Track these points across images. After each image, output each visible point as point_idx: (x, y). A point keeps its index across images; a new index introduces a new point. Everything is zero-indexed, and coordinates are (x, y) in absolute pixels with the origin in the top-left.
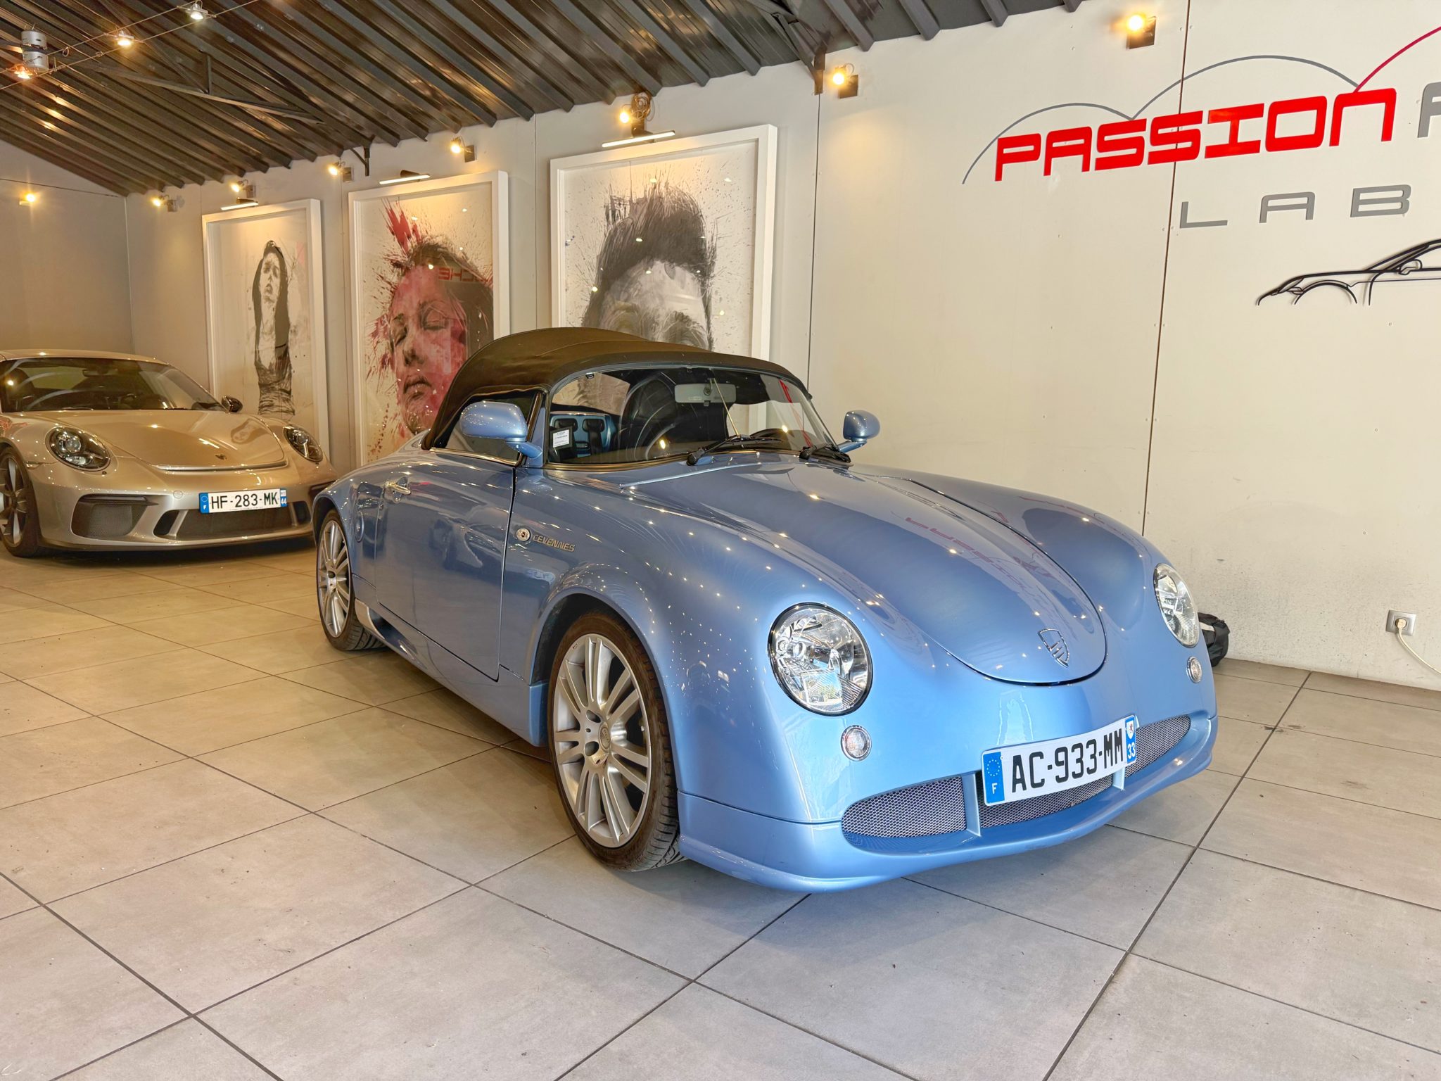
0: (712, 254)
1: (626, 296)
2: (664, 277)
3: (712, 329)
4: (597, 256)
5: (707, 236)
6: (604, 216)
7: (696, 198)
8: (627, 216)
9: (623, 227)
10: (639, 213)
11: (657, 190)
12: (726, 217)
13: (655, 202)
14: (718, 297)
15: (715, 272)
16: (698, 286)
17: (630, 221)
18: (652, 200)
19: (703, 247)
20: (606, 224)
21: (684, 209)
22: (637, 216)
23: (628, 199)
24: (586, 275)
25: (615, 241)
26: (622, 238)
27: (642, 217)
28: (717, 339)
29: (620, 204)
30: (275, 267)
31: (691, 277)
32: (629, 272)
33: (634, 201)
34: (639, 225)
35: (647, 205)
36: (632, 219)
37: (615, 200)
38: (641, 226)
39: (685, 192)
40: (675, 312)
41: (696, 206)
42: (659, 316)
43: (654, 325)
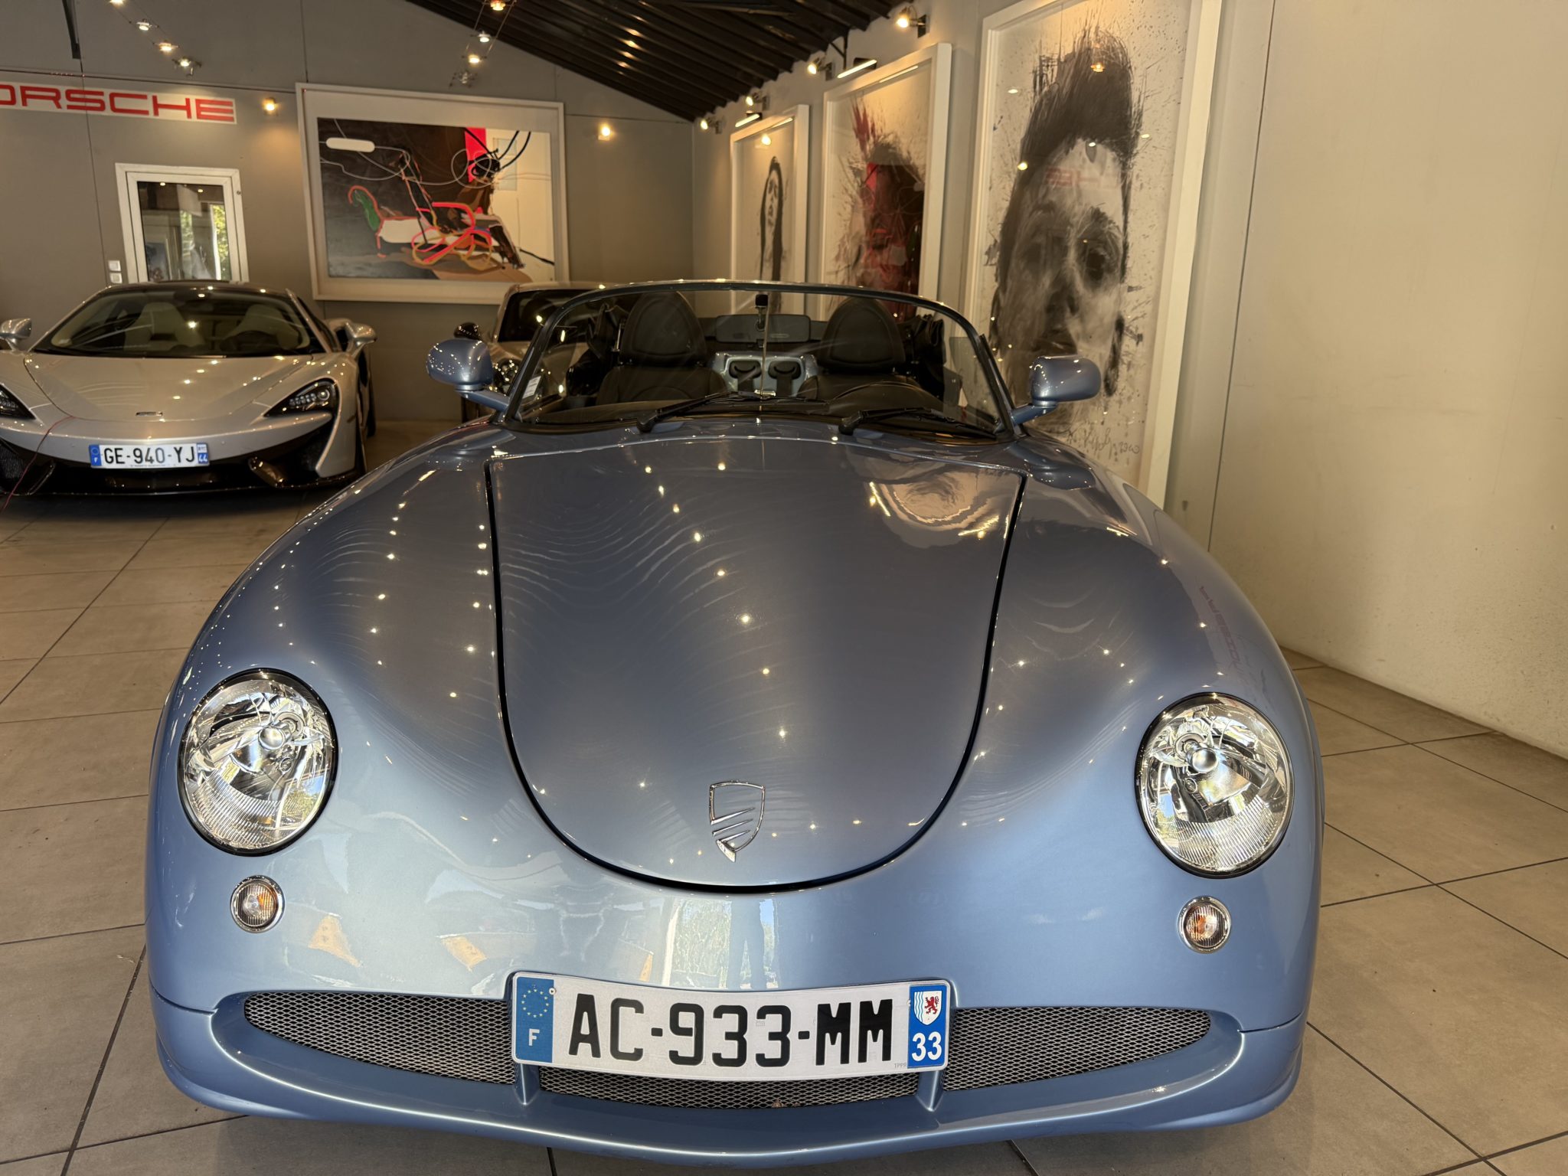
0: (1137, 122)
1: (1044, 191)
2: (1084, 159)
3: (1129, 229)
4: (1022, 140)
5: (1135, 96)
6: (1032, 84)
7: (1126, 43)
8: (1054, 81)
9: (1049, 97)
10: (1065, 75)
11: (1086, 39)
12: (1156, 66)
13: (1082, 56)
14: (1139, 184)
15: (1138, 148)
16: (1119, 170)
17: (1056, 87)
18: (1080, 54)
19: (1129, 113)
20: (1033, 95)
21: (1112, 61)
22: (1063, 80)
23: (1056, 57)
24: (1010, 166)
25: (1039, 117)
26: (1046, 113)
27: (1068, 80)
28: (1133, 244)
29: (1048, 66)
30: (776, 186)
31: (1112, 157)
32: (1050, 157)
33: (1062, 60)
34: (1064, 91)
35: (1075, 61)
36: (1058, 84)
37: (1044, 61)
38: (1067, 93)
39: (1115, 36)
40: (1092, 207)
41: (1125, 55)
42: (1075, 215)
43: (1069, 228)
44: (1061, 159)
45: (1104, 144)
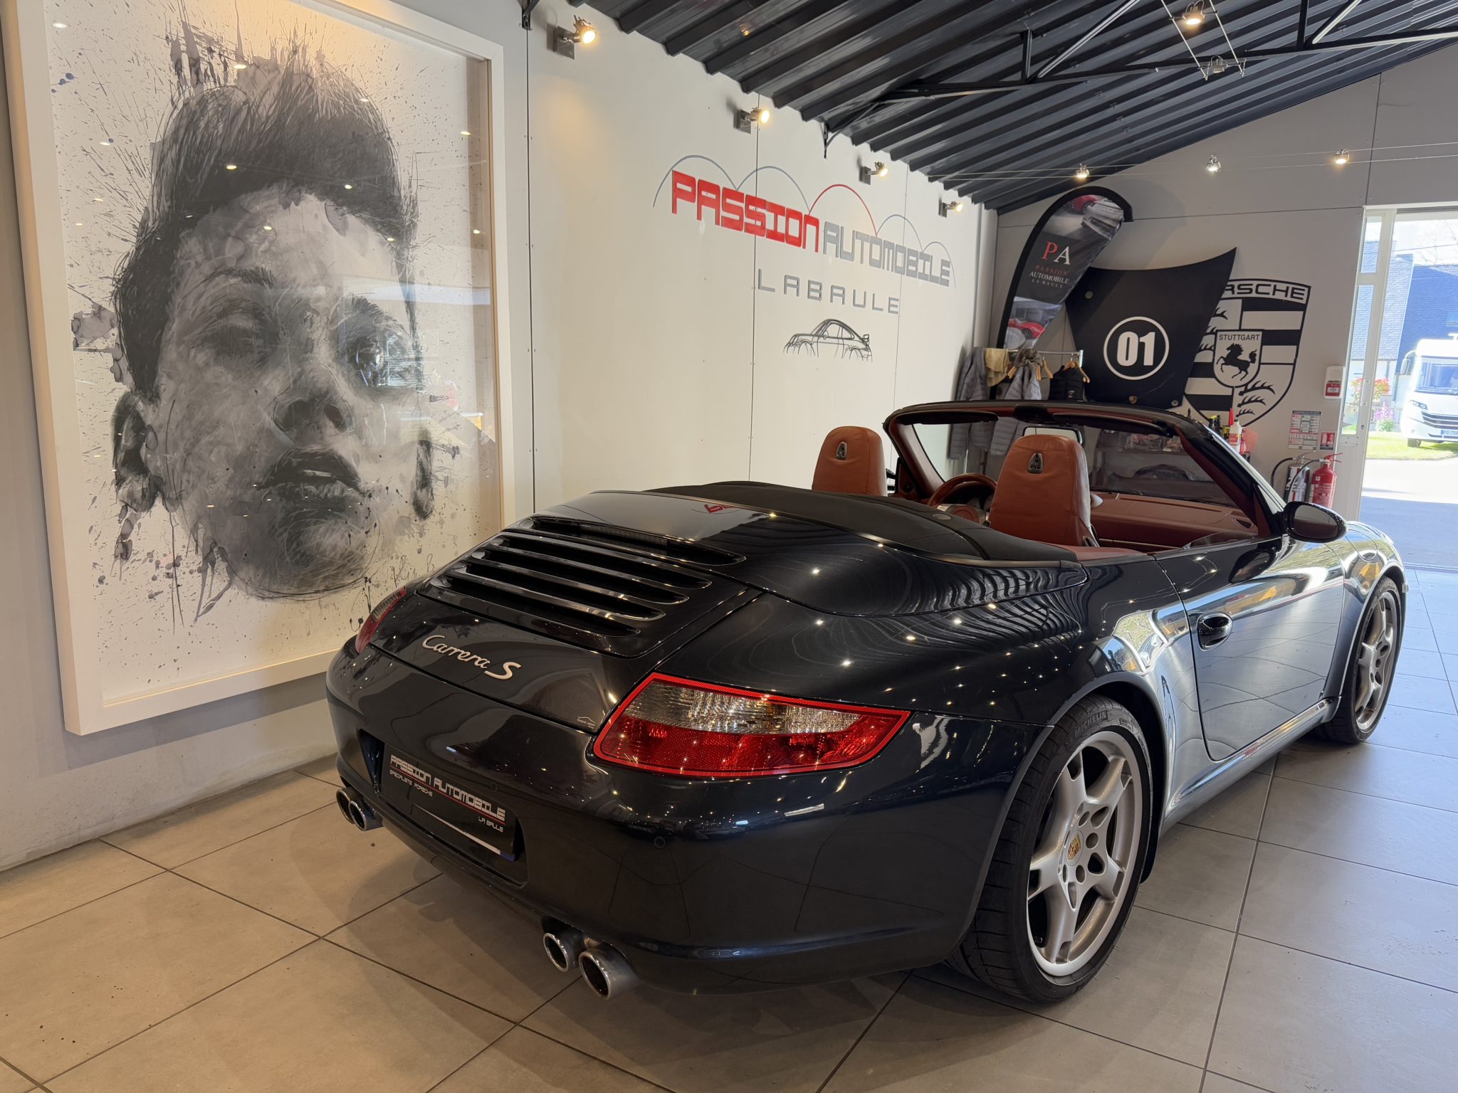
0: (411, 210)
1: (240, 248)
2: (325, 227)
3: (418, 331)
4: (153, 146)
5: (402, 177)
6: (169, 62)
7: (379, 107)
8: (231, 82)
9: (224, 104)
10: (261, 87)
11: (298, 59)
13: (295, 78)
14: (425, 283)
15: (419, 241)
16: (392, 257)
17: (239, 97)
18: (289, 75)
19: (396, 194)
20: (175, 79)
21: (356, 116)
22: (257, 92)
23: (231, 47)
24: (122, 179)
25: (202, 124)
26: (221, 126)
27: (269, 99)
28: (428, 350)
29: (211, 51)
31: (376, 238)
32: (246, 199)
33: (247, 58)
34: (263, 112)
35: (280, 77)
36: (245, 94)
37: (199, 37)
38: (268, 118)
39: (354, 82)
40: (353, 295)
41: (379, 119)
42: (318, 299)
43: (308, 313)
44: (272, 212)
45: (360, 216)
